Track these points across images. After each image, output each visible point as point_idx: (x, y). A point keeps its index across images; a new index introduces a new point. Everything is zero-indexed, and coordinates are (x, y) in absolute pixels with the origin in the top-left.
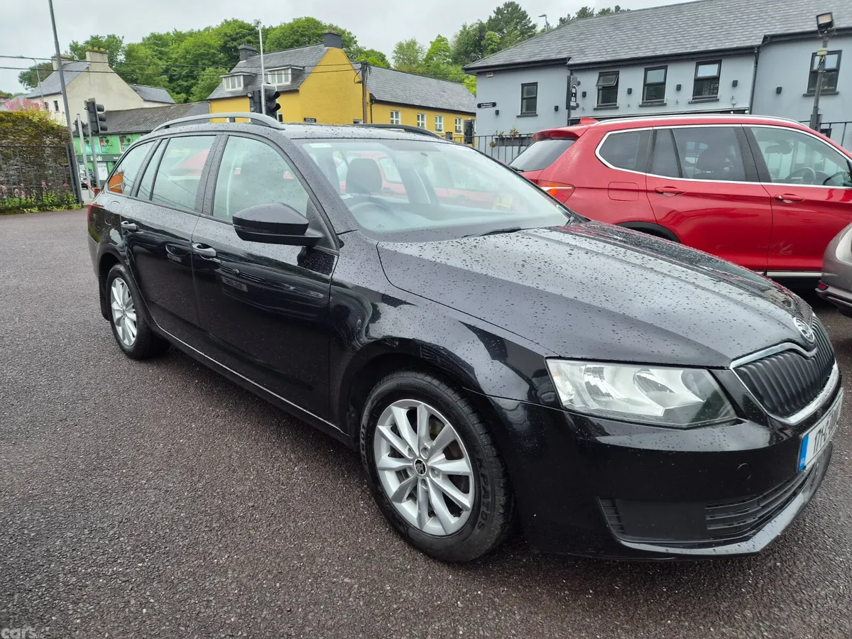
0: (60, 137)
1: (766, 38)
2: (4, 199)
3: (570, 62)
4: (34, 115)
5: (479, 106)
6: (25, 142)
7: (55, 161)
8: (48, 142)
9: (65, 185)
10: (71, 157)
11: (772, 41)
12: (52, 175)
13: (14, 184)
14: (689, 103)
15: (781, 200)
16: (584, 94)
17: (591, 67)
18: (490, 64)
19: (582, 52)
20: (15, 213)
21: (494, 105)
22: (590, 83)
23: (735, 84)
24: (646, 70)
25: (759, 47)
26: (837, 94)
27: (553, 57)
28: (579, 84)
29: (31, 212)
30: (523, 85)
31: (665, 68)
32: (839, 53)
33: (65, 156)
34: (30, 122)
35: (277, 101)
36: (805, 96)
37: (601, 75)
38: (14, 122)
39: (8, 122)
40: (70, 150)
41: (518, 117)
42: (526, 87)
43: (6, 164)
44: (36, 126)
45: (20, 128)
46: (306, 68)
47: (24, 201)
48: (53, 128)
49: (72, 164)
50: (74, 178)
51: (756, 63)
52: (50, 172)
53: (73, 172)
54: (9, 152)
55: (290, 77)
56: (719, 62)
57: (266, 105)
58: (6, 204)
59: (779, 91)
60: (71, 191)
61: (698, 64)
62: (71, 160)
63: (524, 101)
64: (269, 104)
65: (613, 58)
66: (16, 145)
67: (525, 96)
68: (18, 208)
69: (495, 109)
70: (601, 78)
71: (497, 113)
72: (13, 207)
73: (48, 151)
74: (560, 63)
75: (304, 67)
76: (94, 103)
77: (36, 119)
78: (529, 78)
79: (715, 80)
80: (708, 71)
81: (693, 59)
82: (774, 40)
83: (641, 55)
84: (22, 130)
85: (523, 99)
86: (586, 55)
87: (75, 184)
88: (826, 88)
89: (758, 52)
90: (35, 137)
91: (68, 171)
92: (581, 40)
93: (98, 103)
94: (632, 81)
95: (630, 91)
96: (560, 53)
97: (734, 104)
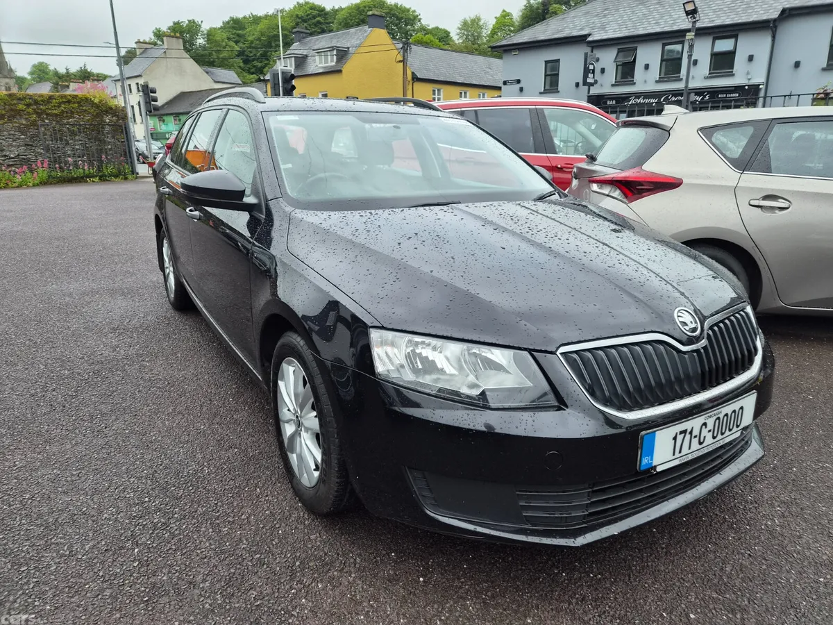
0: (118, 116)
1: (784, 11)
2: (71, 170)
3: (590, 39)
4: (95, 97)
5: (505, 83)
6: (88, 120)
7: (113, 137)
8: (108, 121)
9: (122, 158)
10: (126, 133)
11: (789, 14)
12: (110, 149)
13: (79, 157)
14: (705, 78)
15: (561, 168)
16: (603, 71)
17: (609, 43)
18: (515, 42)
19: (603, 28)
20: (80, 182)
21: (519, 81)
22: (608, 59)
23: (751, 58)
24: (664, 45)
25: (775, 20)
27: (575, 33)
28: (598, 60)
29: (93, 181)
30: (547, 62)
31: (683, 43)
33: (122, 132)
34: (92, 104)
35: (294, 82)
36: (824, 69)
37: (619, 51)
38: (79, 103)
39: (74, 103)
40: (125, 128)
41: (541, 93)
42: (549, 65)
43: (72, 139)
44: (97, 106)
45: (84, 108)
46: (350, 49)
47: (87, 172)
48: (111, 109)
49: (128, 141)
50: (129, 152)
51: (774, 37)
52: (110, 147)
53: (129, 147)
54: (75, 129)
55: (335, 57)
56: (736, 37)
57: (283, 87)
58: (73, 174)
59: (797, 65)
60: (127, 164)
61: (715, 39)
62: (127, 136)
63: (548, 78)
64: (286, 86)
65: (631, 34)
66: (81, 123)
67: (548, 73)
68: (82, 178)
69: (518, 86)
70: (621, 54)
71: (521, 89)
72: (77, 177)
73: (107, 128)
74: (580, 40)
75: (348, 48)
76: (147, 86)
77: (97, 101)
78: (551, 55)
79: (731, 54)
80: (724, 45)
81: (710, 34)
82: (794, 12)
83: (658, 30)
84: (86, 110)
85: (546, 76)
86: (606, 32)
87: (130, 157)
89: (776, 27)
90: (98, 115)
91: (125, 146)
92: (605, 16)
93: (151, 85)
94: (649, 56)
95: (647, 67)
96: (582, 29)
97: (749, 79)
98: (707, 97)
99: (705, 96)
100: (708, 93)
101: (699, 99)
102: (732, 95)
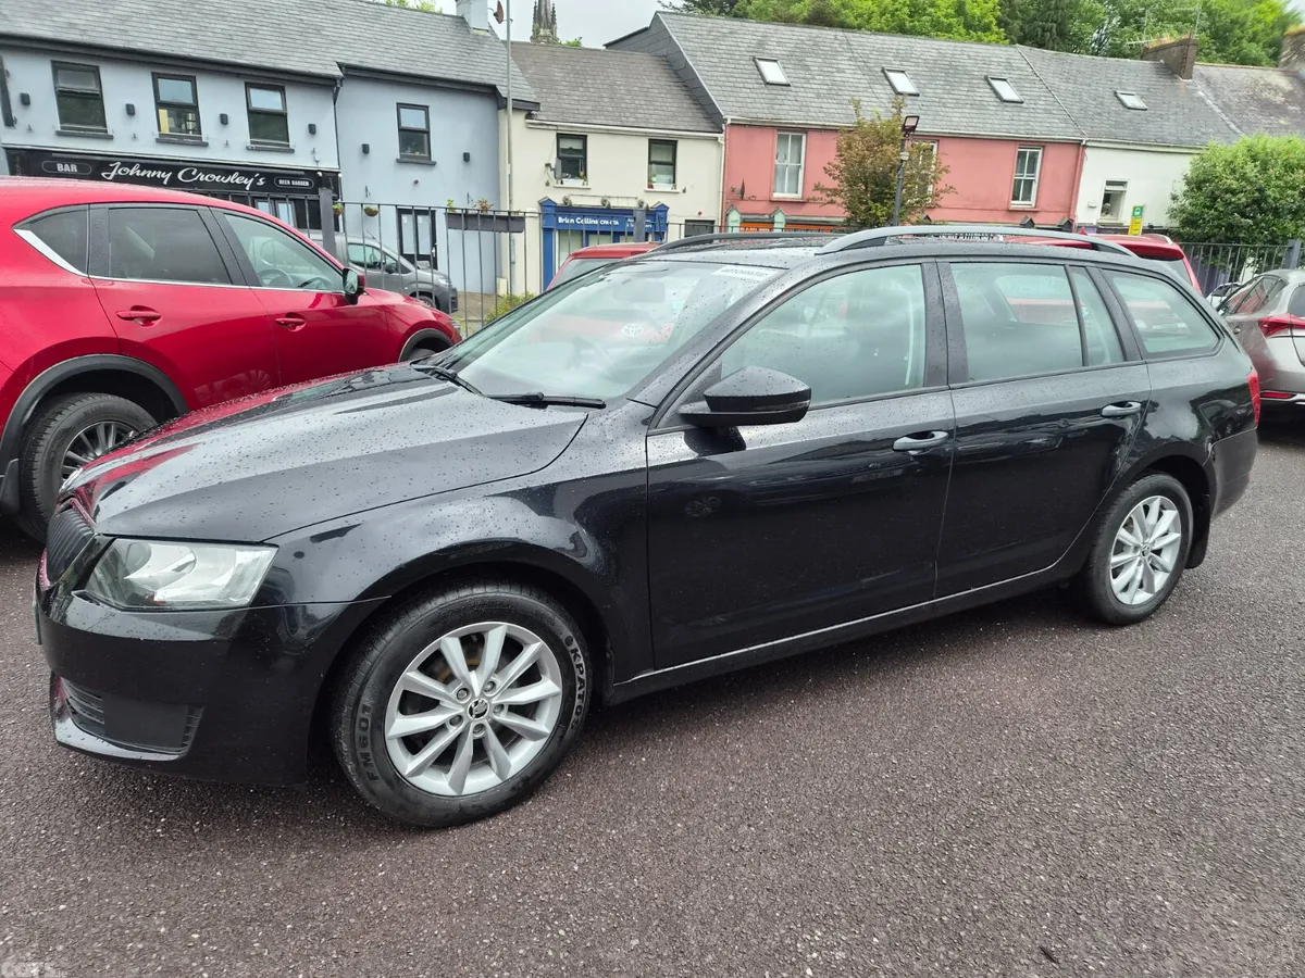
1: (339, 66)
14: (247, 148)
16: (26, 99)
23: (312, 129)
24: (156, 77)
25: (337, 79)
26: (434, 164)
31: (193, 80)
32: (425, 108)
36: (397, 161)
37: (56, 67)
51: (335, 103)
56: (282, 90)
59: (366, 149)
61: (248, 86)
79: (280, 118)
80: (267, 100)
81: (238, 76)
83: (141, 46)
88: (417, 154)
89: (336, 89)
94: (130, 91)
95: (131, 110)
97: (317, 162)
98: (261, 182)
99: (257, 180)
100: (262, 175)
101: (248, 182)
102: (299, 183)
